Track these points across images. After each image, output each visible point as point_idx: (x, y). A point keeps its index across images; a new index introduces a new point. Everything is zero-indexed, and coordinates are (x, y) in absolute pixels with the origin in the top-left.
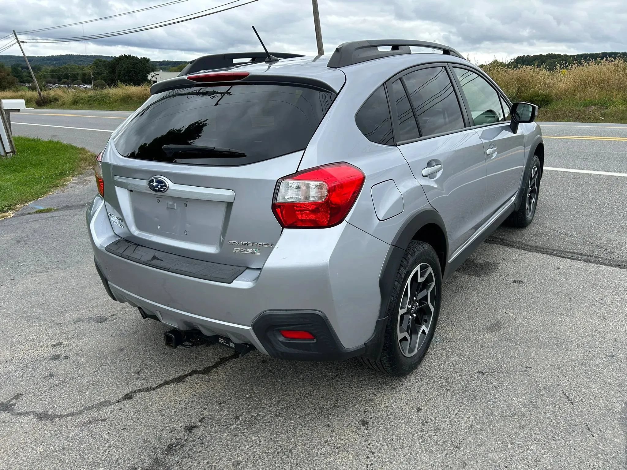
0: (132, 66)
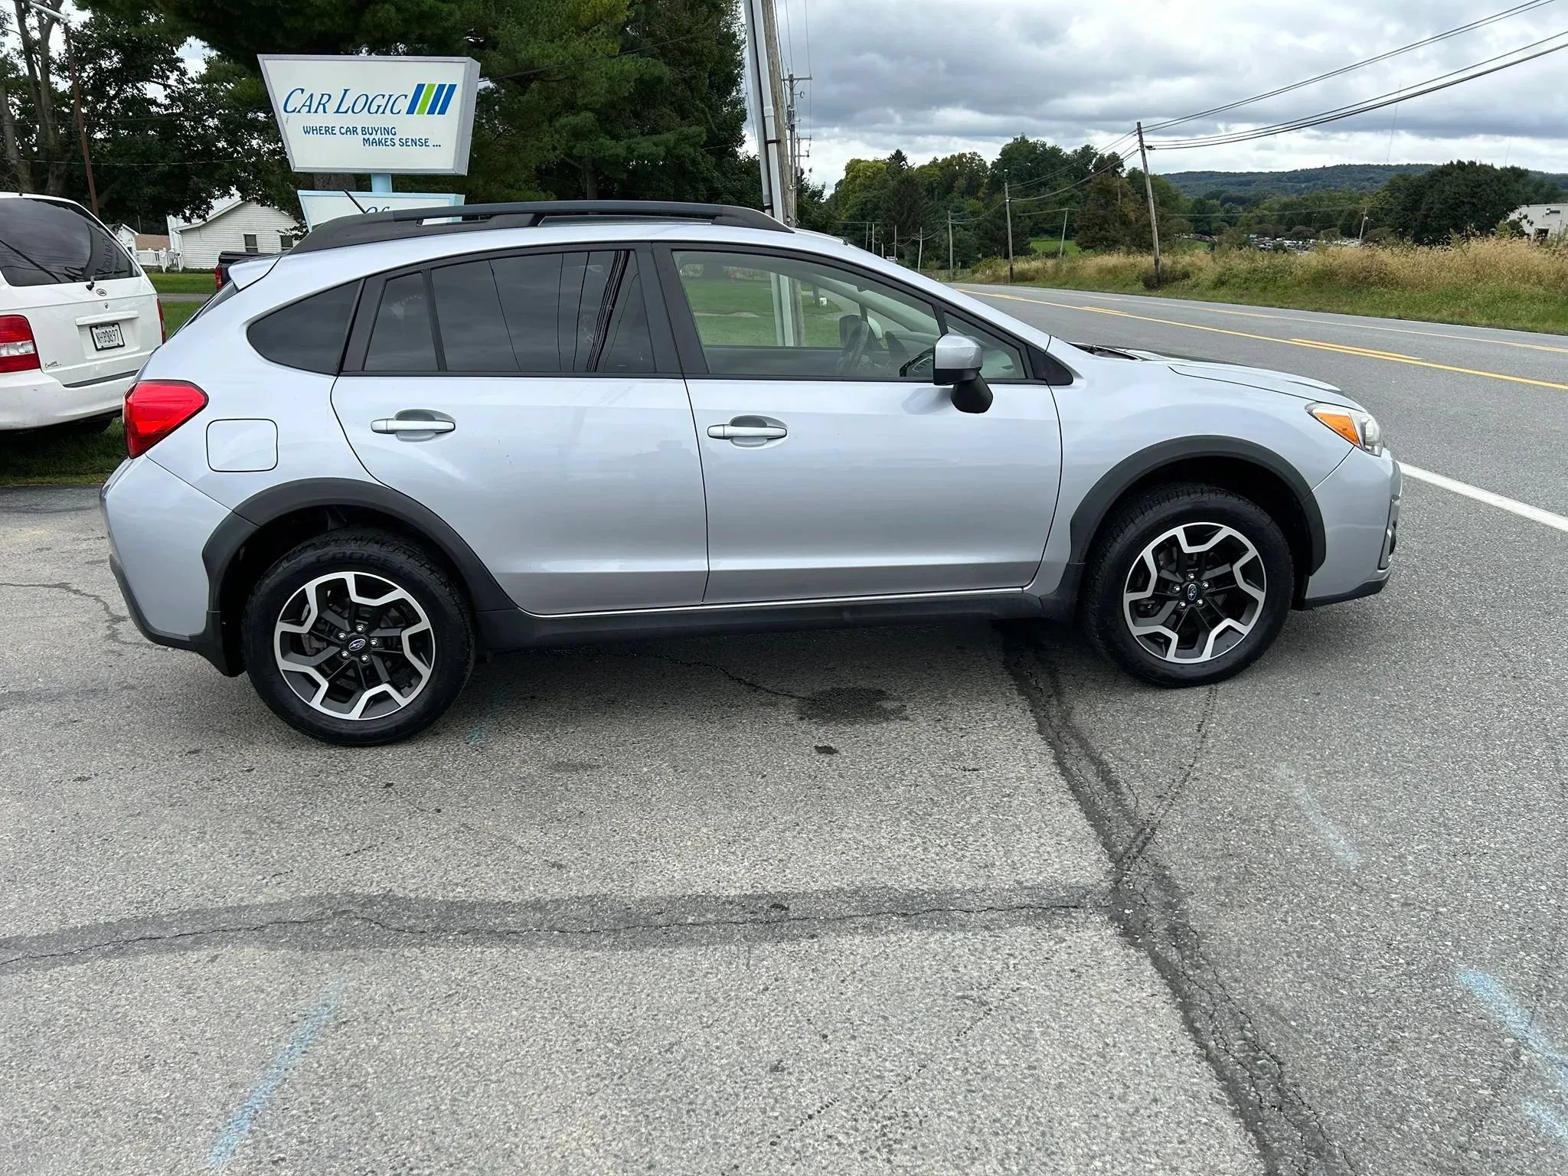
0: (1469, 190)
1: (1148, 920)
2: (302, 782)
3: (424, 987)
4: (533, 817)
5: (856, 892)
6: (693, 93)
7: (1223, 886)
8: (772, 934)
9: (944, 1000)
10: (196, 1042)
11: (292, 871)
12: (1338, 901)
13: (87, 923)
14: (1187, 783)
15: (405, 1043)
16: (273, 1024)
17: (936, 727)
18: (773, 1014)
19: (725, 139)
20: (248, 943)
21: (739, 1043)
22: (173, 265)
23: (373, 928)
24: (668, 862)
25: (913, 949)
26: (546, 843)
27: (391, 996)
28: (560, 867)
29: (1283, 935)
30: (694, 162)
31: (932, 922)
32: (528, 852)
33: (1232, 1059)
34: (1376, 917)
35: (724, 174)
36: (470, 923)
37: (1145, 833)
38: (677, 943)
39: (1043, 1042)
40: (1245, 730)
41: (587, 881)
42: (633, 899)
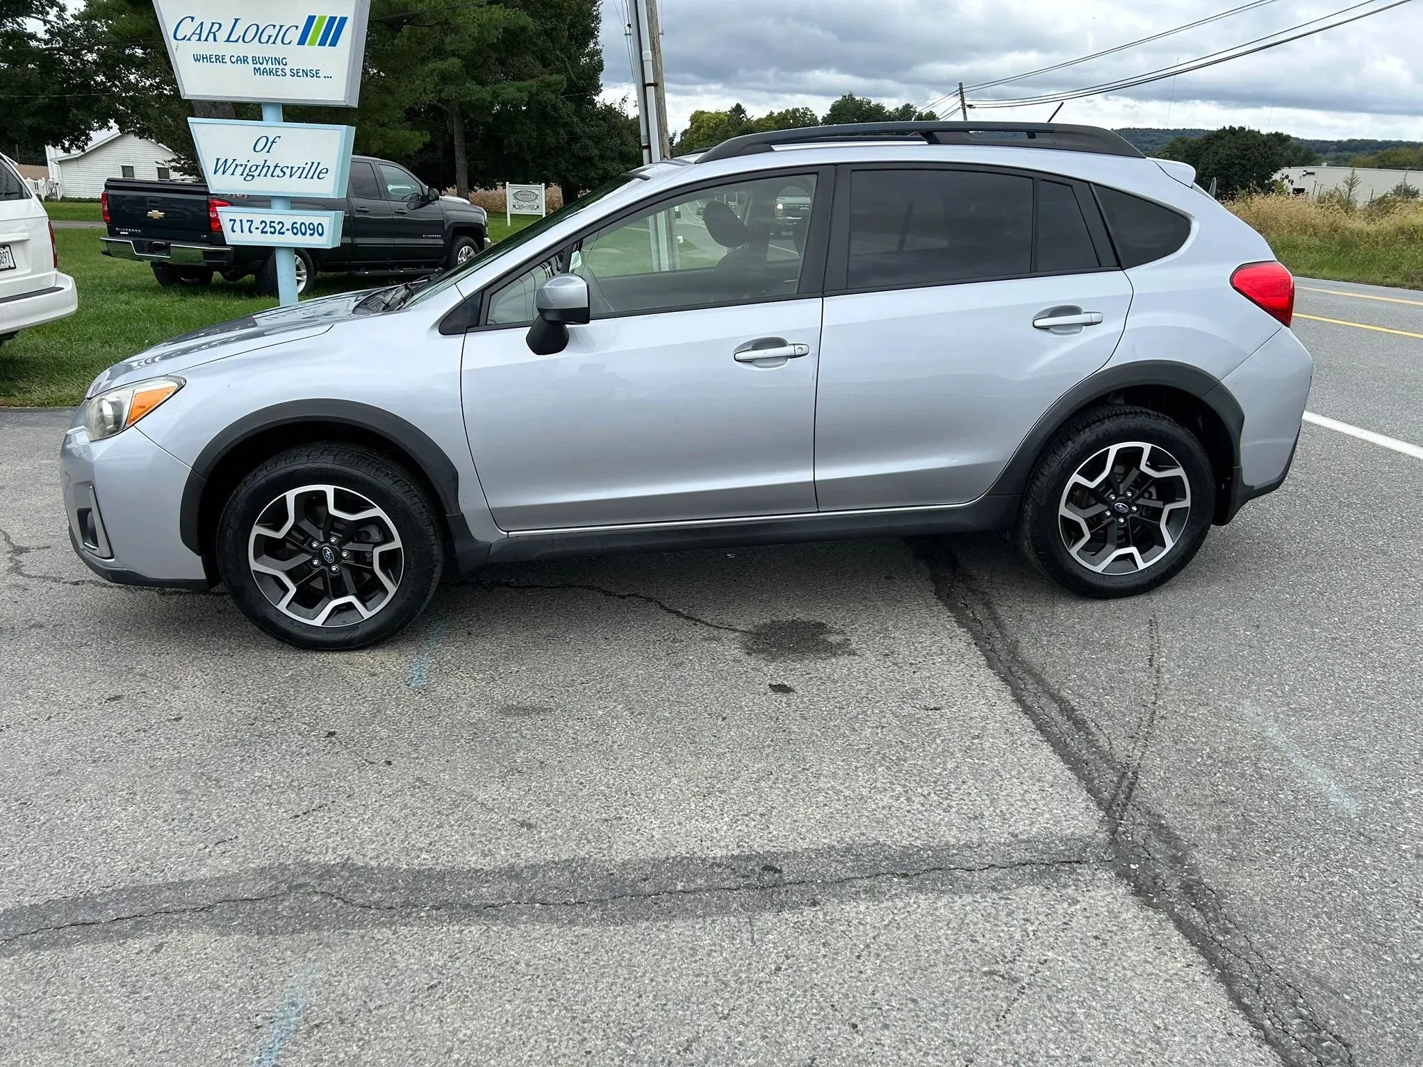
1: (1157, 876)
2: (237, 731)
3: (402, 977)
4: (491, 769)
5: (848, 850)
6: (553, 44)
7: (1225, 837)
8: (771, 901)
9: (971, 976)
10: (148, 1056)
11: (236, 837)
12: (1349, 853)
13: (10, 906)
14: (1155, 722)
15: (389, 1051)
16: (235, 1029)
17: (885, 662)
18: (792, 1000)
19: (584, 88)
20: (197, 927)
21: (764, 1037)
22: (52, 194)
23: (335, 905)
24: (644, 819)
25: (923, 916)
26: (510, 799)
27: (365, 989)
28: (530, 826)
29: (1305, 893)
30: (555, 108)
31: (936, 883)
32: (493, 809)
33: (1293, 1042)
34: (1393, 871)
35: (582, 120)
36: (442, 896)
37: (1128, 778)
38: (670, 915)
39: (1090, 1026)
40: (1197, 664)
41: (561, 843)
42: (614, 862)
